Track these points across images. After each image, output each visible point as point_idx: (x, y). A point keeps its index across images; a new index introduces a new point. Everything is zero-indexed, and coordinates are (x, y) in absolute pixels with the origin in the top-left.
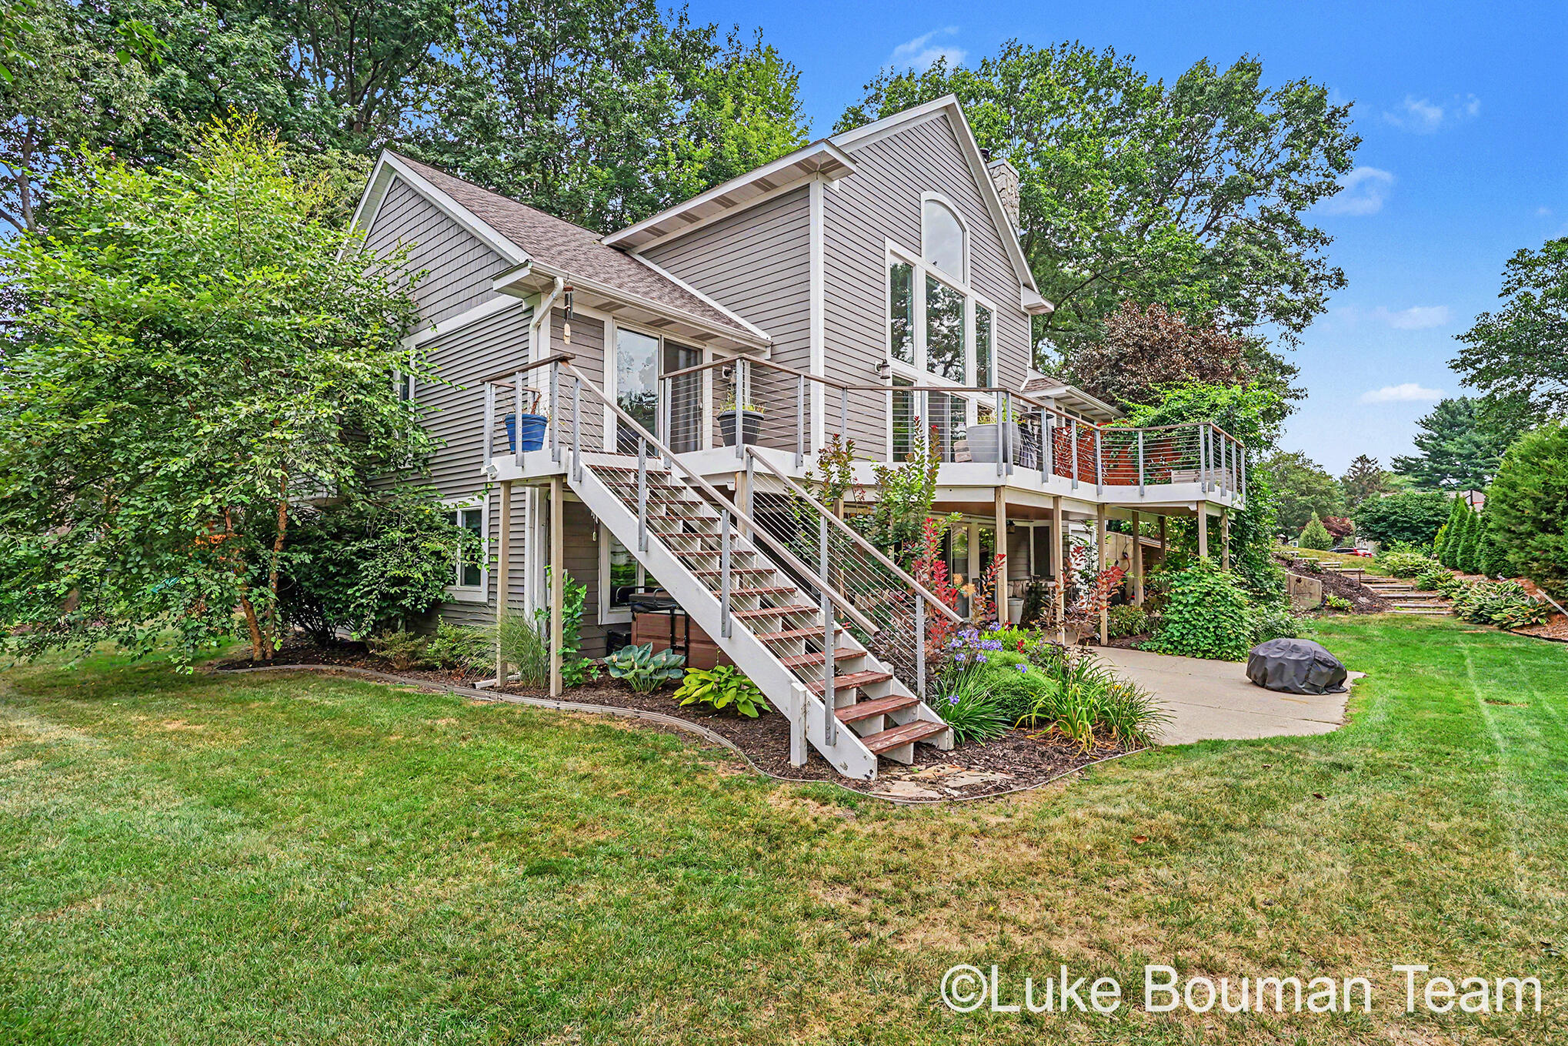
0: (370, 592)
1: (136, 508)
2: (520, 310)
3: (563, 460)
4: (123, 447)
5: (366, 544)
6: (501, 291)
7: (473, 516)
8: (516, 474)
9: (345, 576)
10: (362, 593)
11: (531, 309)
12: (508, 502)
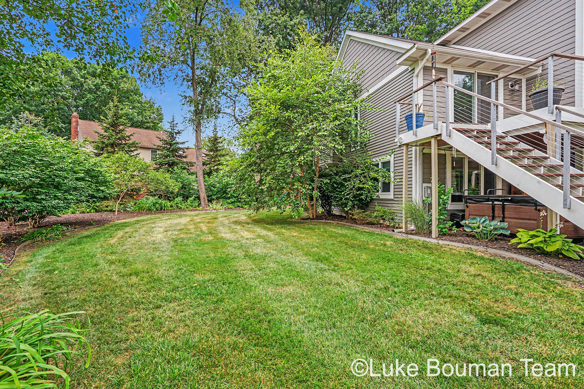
0: (349, 194)
1: (281, 164)
2: (408, 72)
3: (439, 128)
4: (277, 144)
5: (347, 176)
6: (400, 64)
7: (386, 164)
8: (413, 139)
9: (340, 188)
10: (347, 193)
11: (414, 69)
12: (407, 154)
